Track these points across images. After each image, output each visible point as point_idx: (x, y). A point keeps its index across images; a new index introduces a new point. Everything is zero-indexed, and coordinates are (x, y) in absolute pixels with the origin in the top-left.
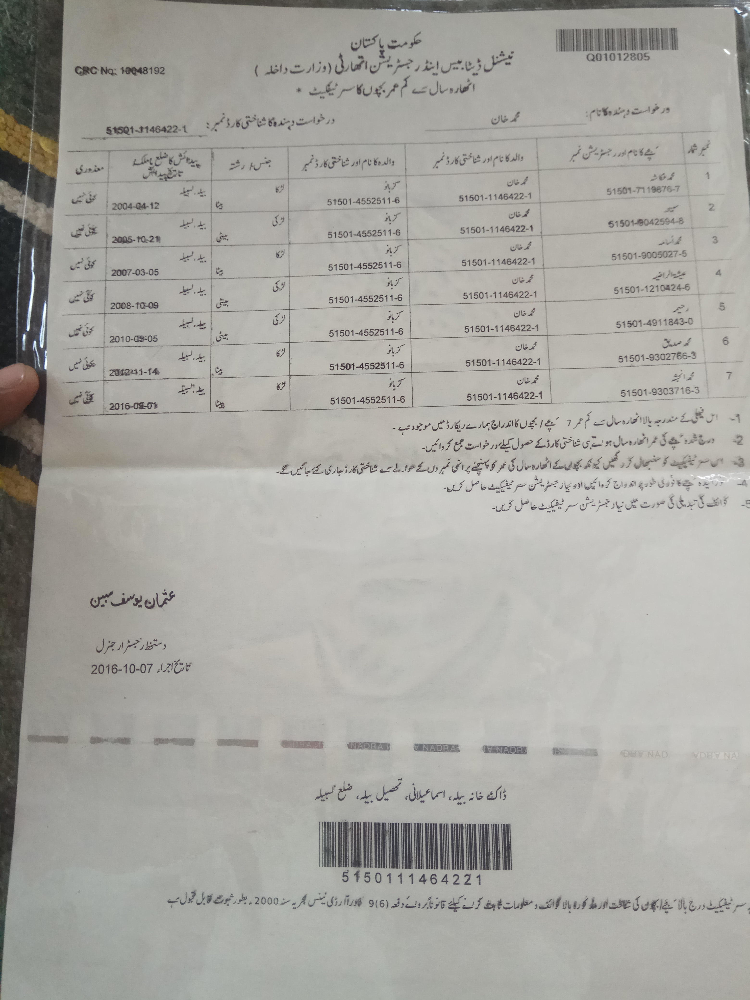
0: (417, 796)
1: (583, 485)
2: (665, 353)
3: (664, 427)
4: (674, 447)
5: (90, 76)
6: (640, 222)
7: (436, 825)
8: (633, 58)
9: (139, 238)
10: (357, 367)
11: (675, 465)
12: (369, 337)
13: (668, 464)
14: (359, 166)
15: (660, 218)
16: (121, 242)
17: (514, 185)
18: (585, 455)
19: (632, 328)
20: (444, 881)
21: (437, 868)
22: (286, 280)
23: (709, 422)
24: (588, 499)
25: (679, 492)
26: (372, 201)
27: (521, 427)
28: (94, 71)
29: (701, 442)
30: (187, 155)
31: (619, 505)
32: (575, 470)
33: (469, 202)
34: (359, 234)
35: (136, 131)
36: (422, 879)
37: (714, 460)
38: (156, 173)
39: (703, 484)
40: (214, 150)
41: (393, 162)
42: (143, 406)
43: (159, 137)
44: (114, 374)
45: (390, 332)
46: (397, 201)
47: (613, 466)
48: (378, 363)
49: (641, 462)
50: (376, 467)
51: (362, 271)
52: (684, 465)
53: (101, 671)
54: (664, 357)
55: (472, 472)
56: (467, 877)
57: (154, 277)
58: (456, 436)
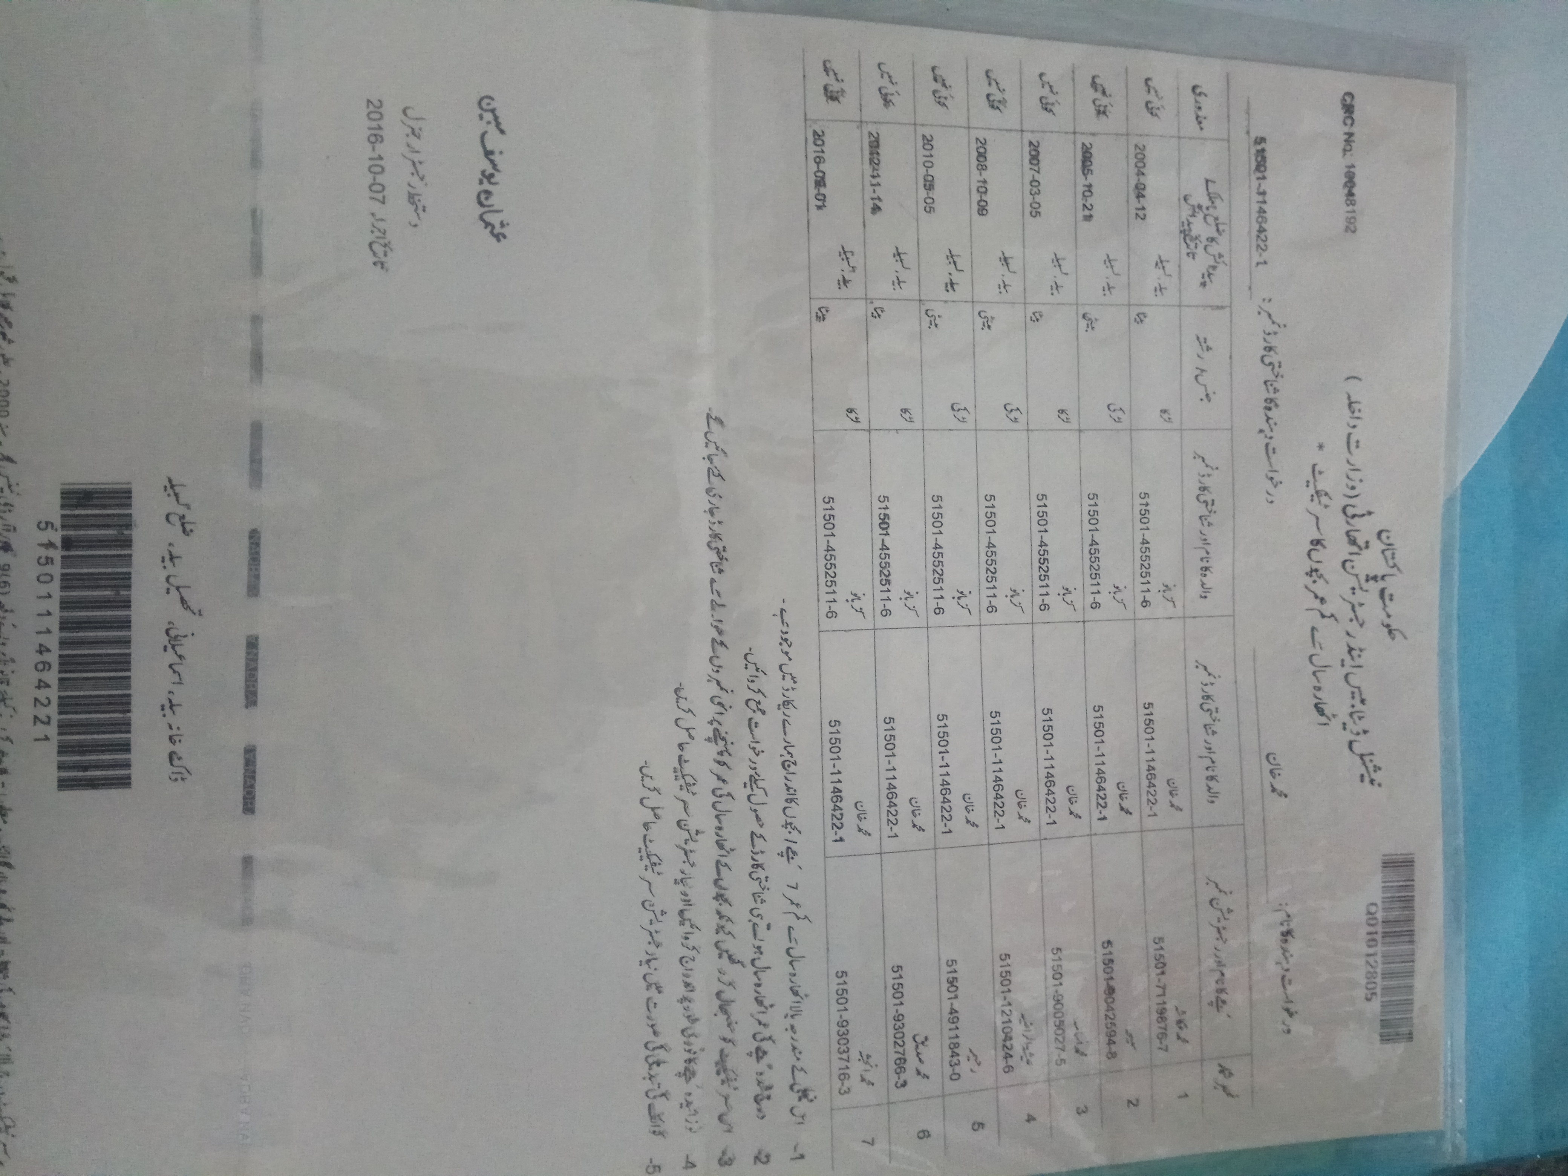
0: (173, 640)
1: (688, 907)
2: (905, 1039)
3: (784, 1039)
4: (750, 1054)
5: (1341, 113)
6: (1111, 991)
7: (129, 670)
8: (1369, 975)
9: (1090, 186)
10: (883, 540)
11: (721, 1056)
12: (931, 559)
13: (723, 1044)
14: (1200, 544)
15: (1116, 1022)
16: (1084, 157)
17: (1169, 789)
18: (739, 911)
19: (945, 986)
20: (39, 684)
21: (60, 672)
22: (1022, 425)
23: (791, 1110)
24: (663, 913)
25: (676, 1060)
26: (1146, 564)
27: (785, 809)
28: (1349, 122)
29: (760, 1097)
30: (1221, 268)
31: (653, 964)
32: (715, 895)
33: (1142, 719)
34: (1094, 543)
35: (1260, 184)
36: (43, 649)
37: (728, 1118)
38: (1193, 216)
39: (689, 1099)
40: (1228, 309)
41: (1206, 597)
42: (820, 186)
43: (1250, 223)
44: (872, 139)
45: (938, 594)
46: (1144, 604)
47: (720, 956)
48: (889, 574)
49: (728, 1001)
50: (721, 571)
51: (1036, 548)
52: (722, 1070)
53: (373, 116)
54: (899, 1038)
55: (712, 728)
56: (46, 720)
57: (1028, 209)
58: (771, 702)
